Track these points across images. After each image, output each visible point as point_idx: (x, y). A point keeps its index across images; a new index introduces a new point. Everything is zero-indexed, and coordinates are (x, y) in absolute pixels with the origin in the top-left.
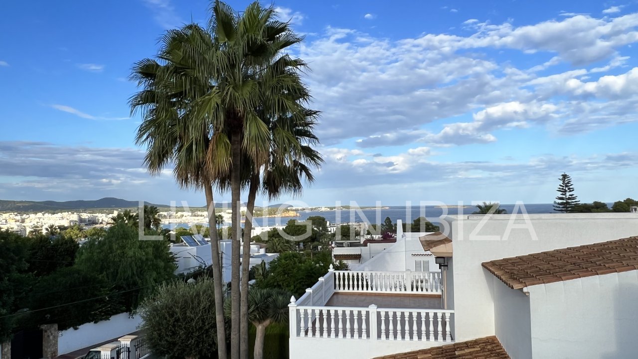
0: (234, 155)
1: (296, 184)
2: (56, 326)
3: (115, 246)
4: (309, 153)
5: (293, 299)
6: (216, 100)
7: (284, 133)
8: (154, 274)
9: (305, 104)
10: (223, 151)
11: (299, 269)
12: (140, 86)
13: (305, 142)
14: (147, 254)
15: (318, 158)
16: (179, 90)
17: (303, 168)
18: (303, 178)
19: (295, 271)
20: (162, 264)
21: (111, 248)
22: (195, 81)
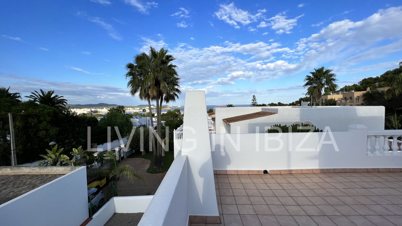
0: (157, 91)
1: (174, 99)
2: (96, 144)
3: (113, 119)
4: (178, 91)
5: (174, 130)
6: (152, 76)
7: (171, 85)
8: (127, 127)
9: (175, 76)
10: (155, 90)
11: (174, 124)
12: (128, 70)
13: (176, 87)
14: (124, 121)
15: (180, 92)
16: (141, 73)
17: (176, 95)
18: (176, 98)
19: (173, 124)
20: (129, 124)
21: (112, 119)
22: (146, 70)
